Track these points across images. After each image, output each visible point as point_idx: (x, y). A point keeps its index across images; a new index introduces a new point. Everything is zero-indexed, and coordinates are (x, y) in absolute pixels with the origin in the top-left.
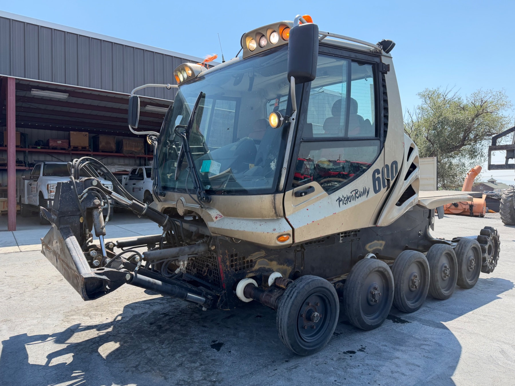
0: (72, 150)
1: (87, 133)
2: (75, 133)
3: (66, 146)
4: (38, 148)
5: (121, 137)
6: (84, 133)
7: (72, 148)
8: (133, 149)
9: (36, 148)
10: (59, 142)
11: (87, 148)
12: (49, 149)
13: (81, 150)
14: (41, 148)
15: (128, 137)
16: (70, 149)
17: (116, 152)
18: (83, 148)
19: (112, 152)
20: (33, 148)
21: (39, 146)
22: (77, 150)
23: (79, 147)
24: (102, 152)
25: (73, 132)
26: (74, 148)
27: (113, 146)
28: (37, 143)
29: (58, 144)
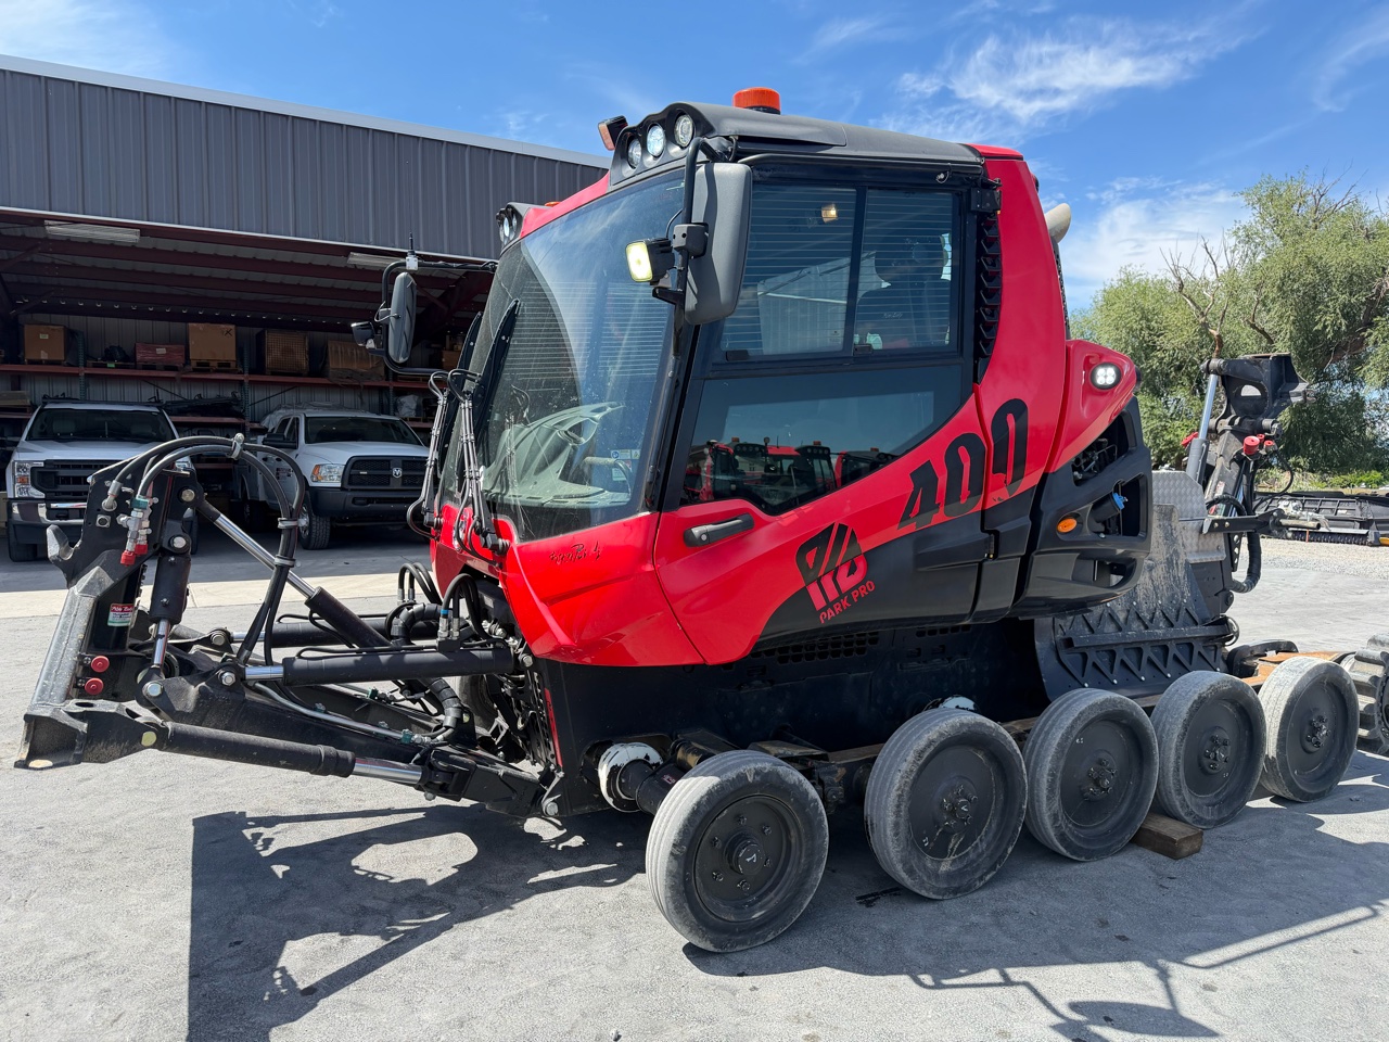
0: (195, 371)
1: (232, 327)
2: (201, 326)
3: (178, 360)
4: (109, 365)
5: (319, 335)
6: (223, 326)
7: (194, 364)
8: (355, 367)
9: (105, 366)
10: (161, 351)
11: (233, 365)
12: (135, 368)
13: (217, 371)
14: (117, 367)
15: (336, 335)
16: (188, 367)
17: (310, 375)
18: (220, 365)
19: (299, 375)
20: (95, 366)
21: (112, 360)
22: (207, 371)
23: (212, 364)
24: (273, 374)
25: (195, 325)
26: (198, 364)
27: (302, 359)
28: (109, 355)
29: (159, 355)
